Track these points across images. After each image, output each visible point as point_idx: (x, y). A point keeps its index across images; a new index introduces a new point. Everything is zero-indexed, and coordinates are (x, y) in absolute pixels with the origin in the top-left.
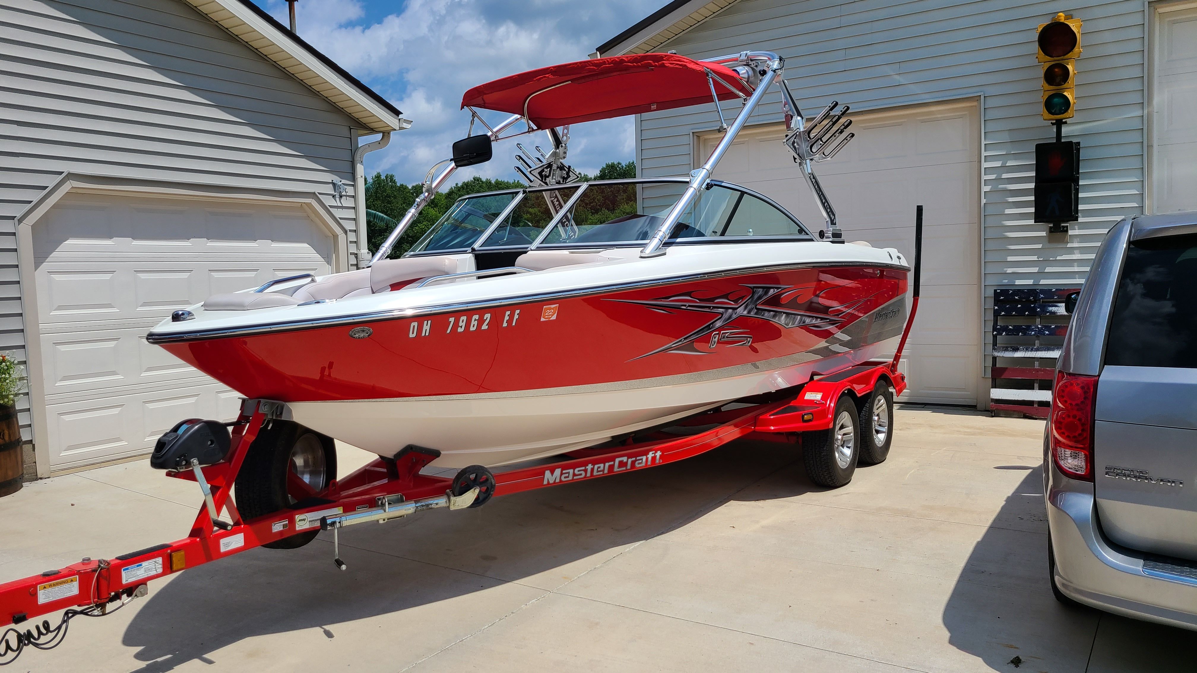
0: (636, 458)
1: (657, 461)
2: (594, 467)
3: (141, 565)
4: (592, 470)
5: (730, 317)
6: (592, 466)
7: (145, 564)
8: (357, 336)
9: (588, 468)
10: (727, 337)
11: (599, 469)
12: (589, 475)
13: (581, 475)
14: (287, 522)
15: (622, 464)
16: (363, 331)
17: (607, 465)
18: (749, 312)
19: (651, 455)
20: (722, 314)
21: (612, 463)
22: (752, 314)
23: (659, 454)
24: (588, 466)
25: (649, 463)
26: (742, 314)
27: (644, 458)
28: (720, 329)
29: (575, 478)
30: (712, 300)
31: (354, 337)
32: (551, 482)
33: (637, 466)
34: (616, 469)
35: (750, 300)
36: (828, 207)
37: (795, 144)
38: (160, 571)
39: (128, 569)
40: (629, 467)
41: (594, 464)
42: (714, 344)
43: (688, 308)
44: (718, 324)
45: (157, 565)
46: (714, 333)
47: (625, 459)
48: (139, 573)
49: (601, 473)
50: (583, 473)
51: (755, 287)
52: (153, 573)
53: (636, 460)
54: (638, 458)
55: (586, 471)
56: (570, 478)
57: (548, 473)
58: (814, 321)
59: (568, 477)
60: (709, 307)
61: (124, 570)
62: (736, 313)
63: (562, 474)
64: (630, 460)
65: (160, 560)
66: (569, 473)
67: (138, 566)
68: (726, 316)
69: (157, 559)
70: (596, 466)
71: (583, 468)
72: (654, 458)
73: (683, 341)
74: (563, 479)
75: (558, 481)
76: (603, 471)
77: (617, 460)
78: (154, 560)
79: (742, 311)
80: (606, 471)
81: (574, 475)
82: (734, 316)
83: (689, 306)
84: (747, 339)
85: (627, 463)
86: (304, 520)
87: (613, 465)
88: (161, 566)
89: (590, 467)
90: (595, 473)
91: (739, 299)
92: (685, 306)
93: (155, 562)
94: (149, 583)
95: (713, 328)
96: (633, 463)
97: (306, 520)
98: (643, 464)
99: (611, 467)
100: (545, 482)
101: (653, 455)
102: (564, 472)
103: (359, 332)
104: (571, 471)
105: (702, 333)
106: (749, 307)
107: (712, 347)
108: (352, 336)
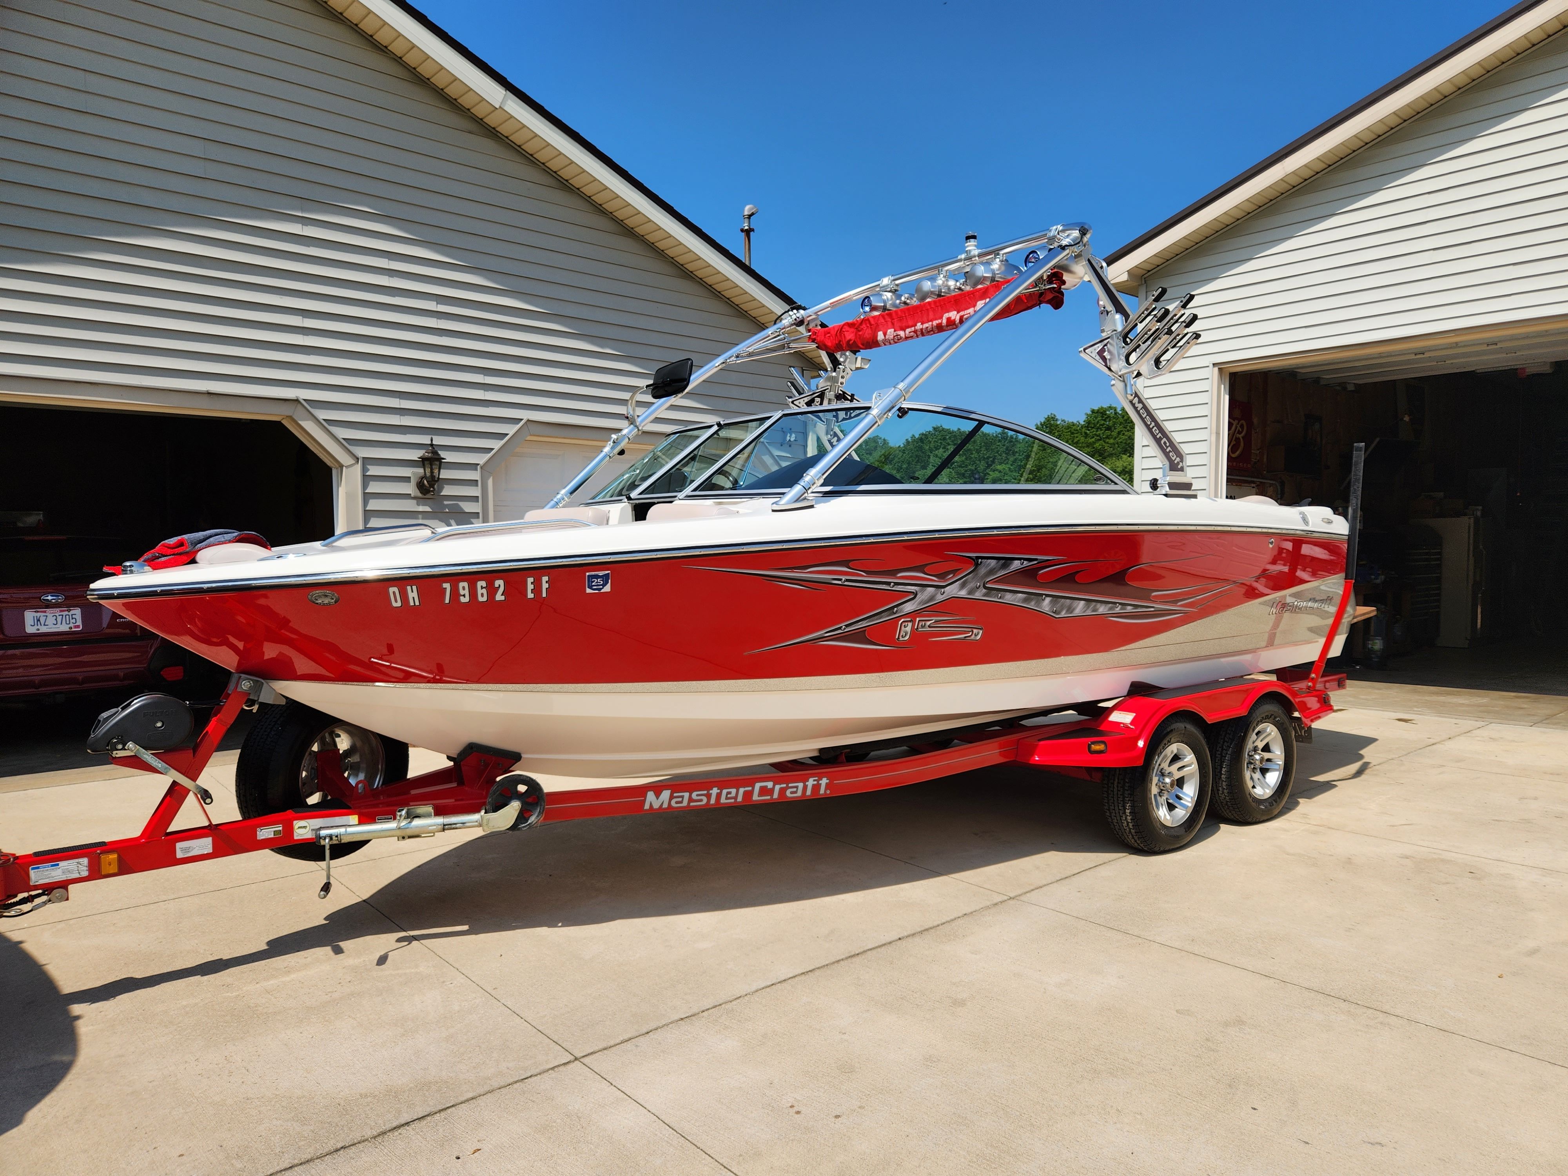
0: (787, 785)
1: (822, 791)
2: (721, 793)
3: (58, 865)
4: (719, 796)
5: (932, 598)
6: (719, 791)
7: (62, 864)
8: (320, 601)
9: (711, 793)
10: (929, 627)
11: (729, 796)
12: (713, 801)
13: (701, 800)
14: (281, 828)
15: (764, 791)
16: (326, 596)
17: (742, 790)
18: (971, 592)
19: (811, 782)
20: (916, 595)
21: (750, 788)
22: (978, 595)
23: (824, 781)
24: (712, 790)
25: (809, 792)
26: (956, 594)
27: (801, 785)
28: (913, 615)
29: (692, 804)
30: (893, 573)
31: (318, 603)
32: (656, 806)
33: (788, 793)
34: (756, 797)
35: (970, 575)
36: (1168, 444)
37: (1106, 354)
38: (85, 873)
39: (38, 868)
40: (776, 796)
41: (721, 788)
42: (906, 635)
43: (846, 583)
44: (909, 607)
45: (80, 866)
46: (902, 620)
47: (770, 785)
48: (54, 873)
49: (733, 801)
50: (705, 800)
51: (978, 558)
52: (76, 875)
53: (788, 788)
54: (790, 785)
55: (709, 796)
56: (685, 803)
57: (651, 796)
58: (1118, 609)
59: (681, 802)
60: (888, 584)
61: (33, 869)
62: (944, 592)
63: (672, 797)
64: (777, 787)
65: (85, 861)
66: (682, 797)
67: (52, 866)
68: (922, 597)
69: (80, 860)
70: (725, 792)
71: (705, 792)
72: (816, 788)
73: (845, 629)
74: (673, 803)
75: (665, 806)
76: (736, 798)
77: (758, 786)
78: (77, 860)
79: (953, 590)
80: (740, 799)
81: (691, 800)
82: (940, 598)
83: (847, 580)
84: (972, 631)
85: (772, 790)
86: (305, 827)
87: (751, 792)
88: (86, 868)
89: (715, 791)
90: (723, 800)
91: (948, 573)
92: (840, 580)
93: (77, 862)
94: (71, 887)
95: (900, 612)
96: (782, 791)
97: (308, 828)
98: (799, 794)
99: (748, 795)
100: (647, 807)
101: (815, 782)
102: (675, 795)
103: (320, 597)
104: (686, 795)
105: (880, 618)
106: (971, 585)
107: (901, 639)
108: (314, 602)
